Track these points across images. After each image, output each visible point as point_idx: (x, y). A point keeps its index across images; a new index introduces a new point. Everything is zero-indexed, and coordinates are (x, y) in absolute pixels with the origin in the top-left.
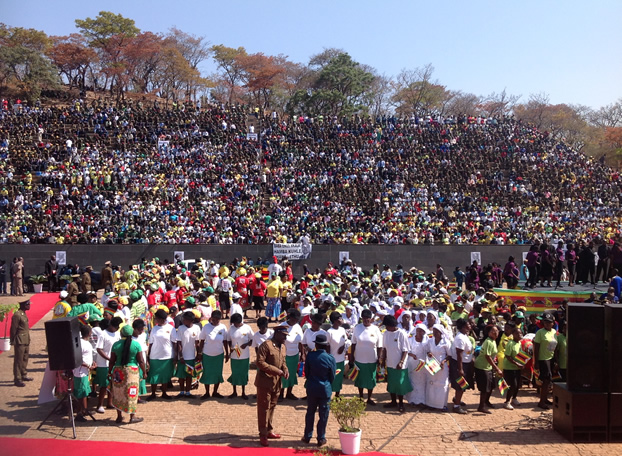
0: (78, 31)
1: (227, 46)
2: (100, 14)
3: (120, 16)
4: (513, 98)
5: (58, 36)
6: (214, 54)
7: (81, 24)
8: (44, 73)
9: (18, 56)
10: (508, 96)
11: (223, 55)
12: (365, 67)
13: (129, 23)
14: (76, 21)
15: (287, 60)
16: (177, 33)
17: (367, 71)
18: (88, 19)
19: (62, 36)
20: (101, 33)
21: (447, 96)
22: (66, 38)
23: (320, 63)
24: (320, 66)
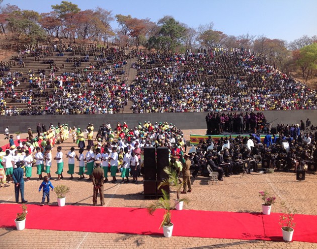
0: (53, 10)
1: (122, 15)
2: (62, 2)
3: (71, 3)
4: (253, 37)
5: (45, 13)
6: (116, 19)
7: (54, 7)
8: (37, 32)
9: (25, 24)
10: (250, 36)
11: (121, 19)
12: (183, 24)
13: (75, 6)
14: (52, 6)
15: (150, 21)
16: (100, 9)
17: (184, 26)
18: (57, 5)
19: (47, 13)
20: (63, 11)
21: (224, 36)
22: (49, 14)
23: (162, 23)
24: (162, 24)
